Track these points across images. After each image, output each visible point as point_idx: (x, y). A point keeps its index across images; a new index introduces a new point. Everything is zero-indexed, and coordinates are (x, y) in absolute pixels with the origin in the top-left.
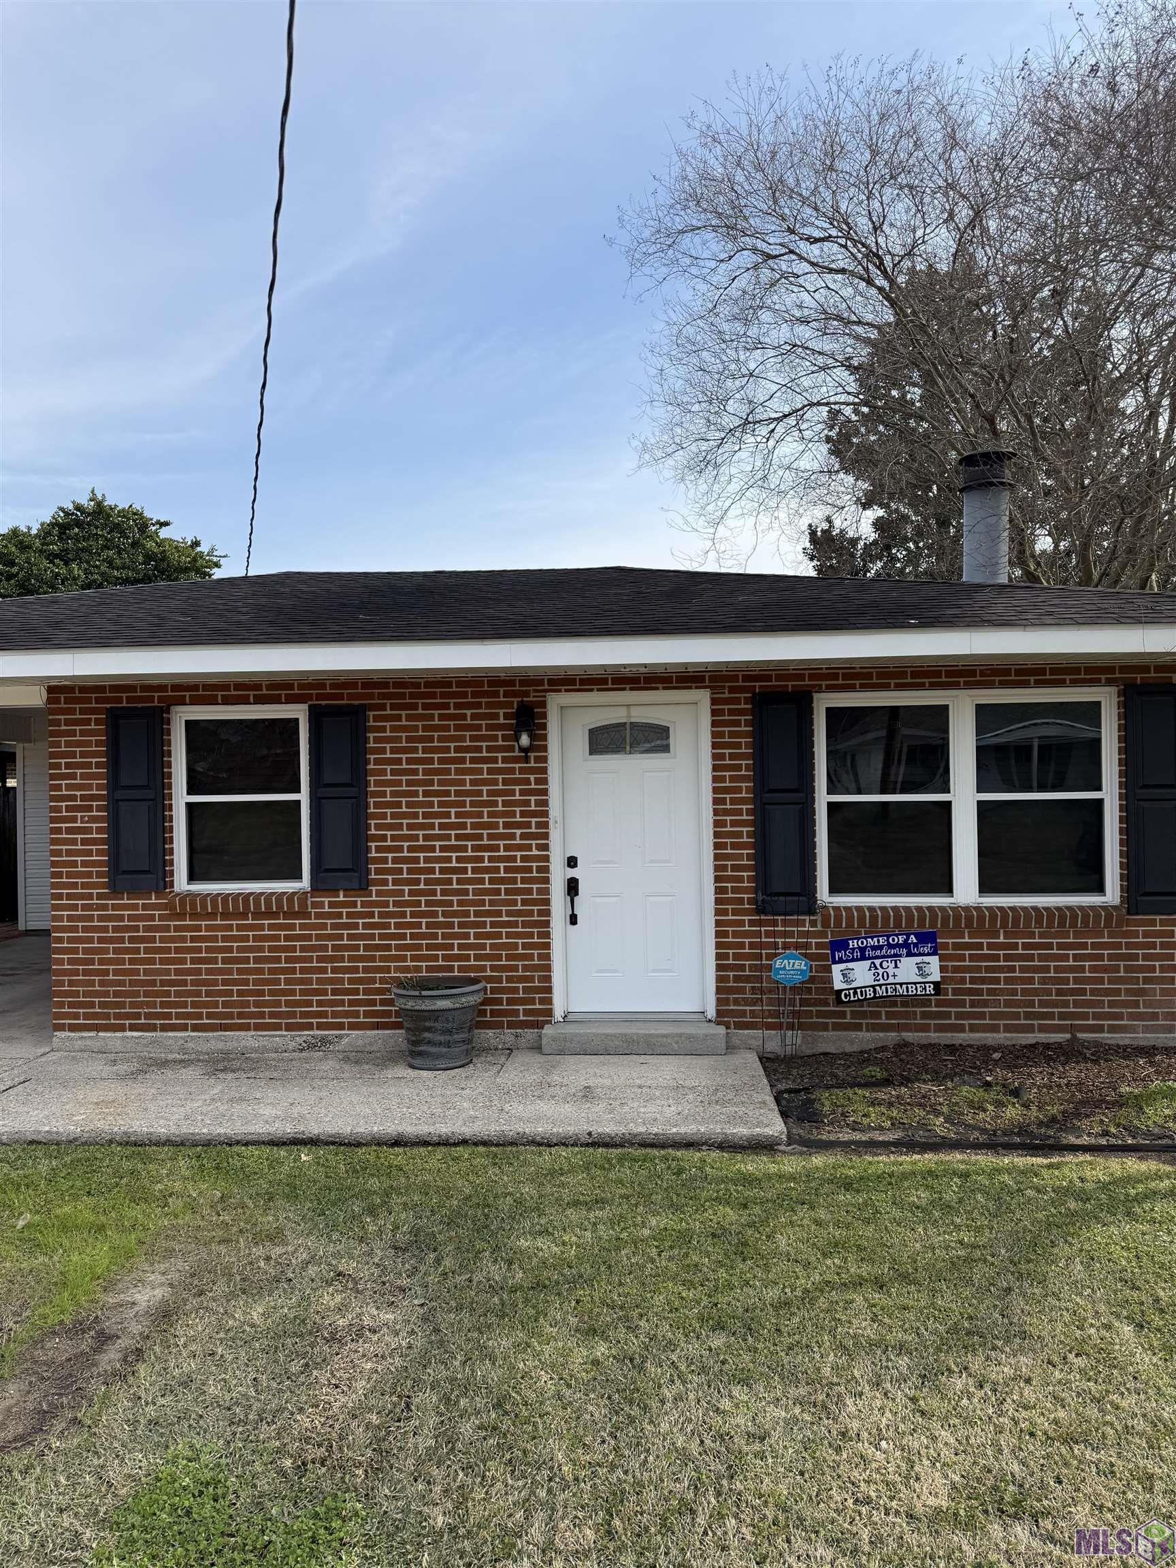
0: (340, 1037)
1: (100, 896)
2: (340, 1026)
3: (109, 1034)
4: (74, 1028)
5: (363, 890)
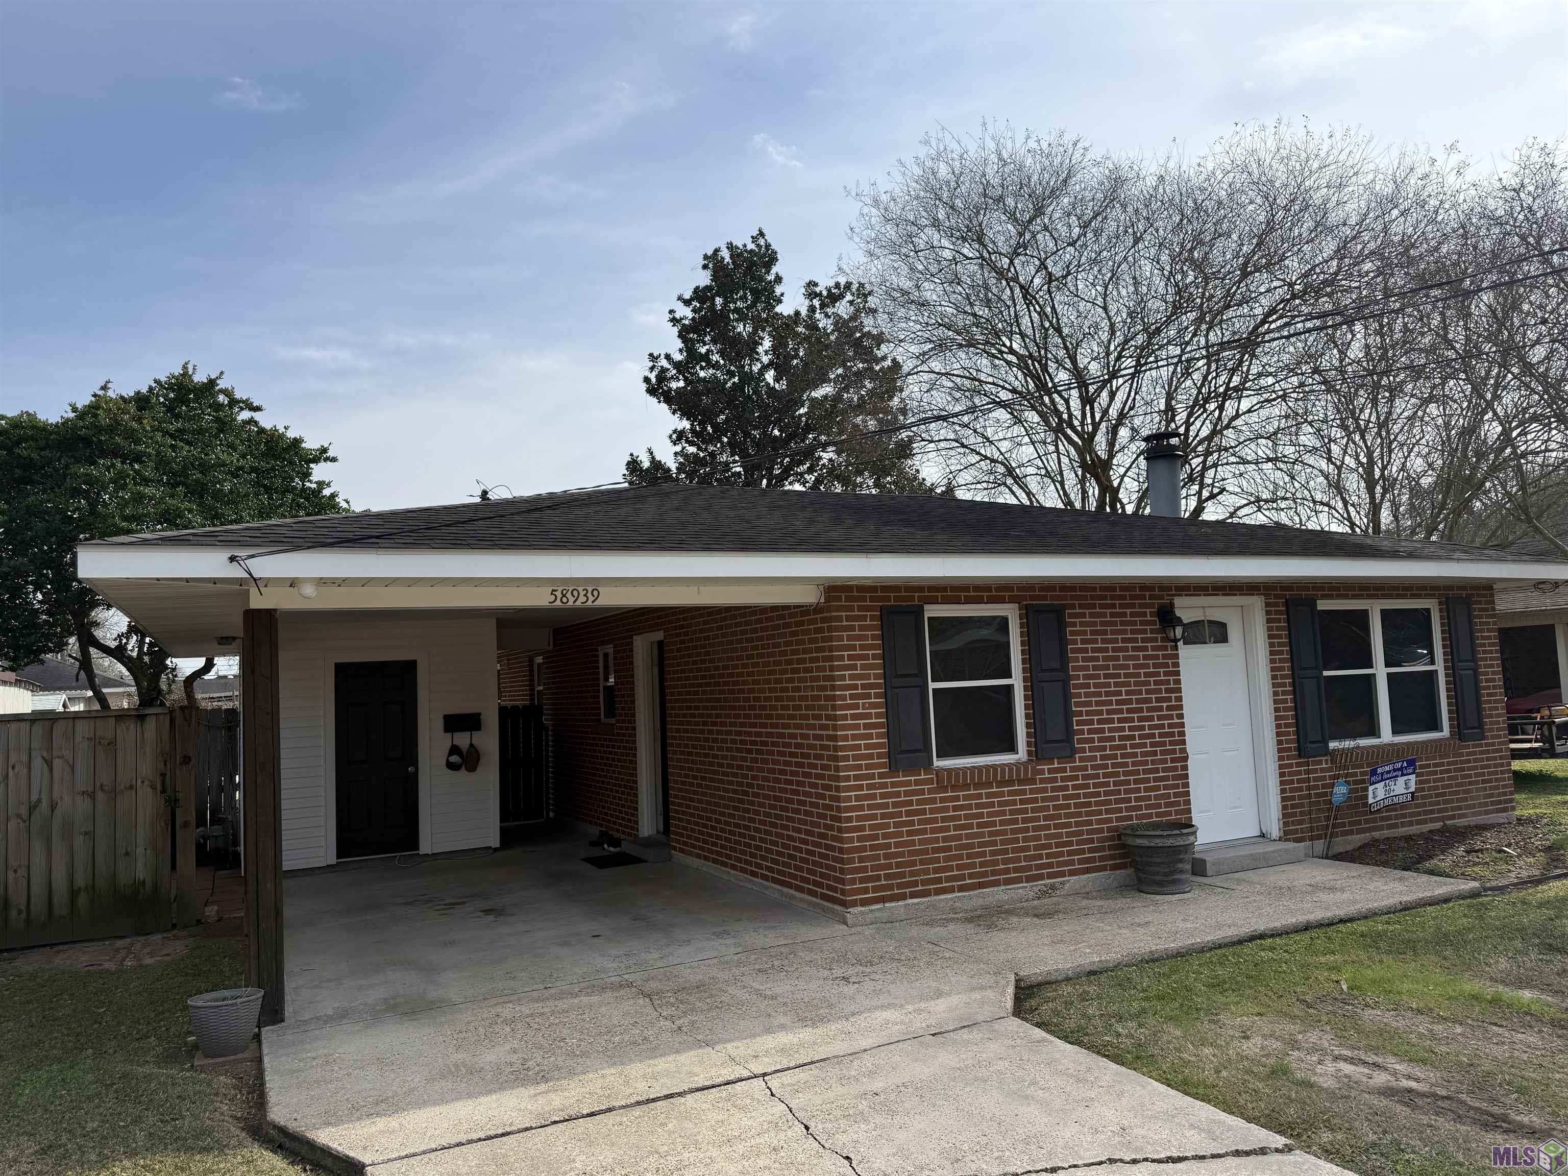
0: (1063, 883)
1: (881, 776)
2: (1062, 874)
3: (893, 904)
4: (864, 903)
5: (1071, 757)
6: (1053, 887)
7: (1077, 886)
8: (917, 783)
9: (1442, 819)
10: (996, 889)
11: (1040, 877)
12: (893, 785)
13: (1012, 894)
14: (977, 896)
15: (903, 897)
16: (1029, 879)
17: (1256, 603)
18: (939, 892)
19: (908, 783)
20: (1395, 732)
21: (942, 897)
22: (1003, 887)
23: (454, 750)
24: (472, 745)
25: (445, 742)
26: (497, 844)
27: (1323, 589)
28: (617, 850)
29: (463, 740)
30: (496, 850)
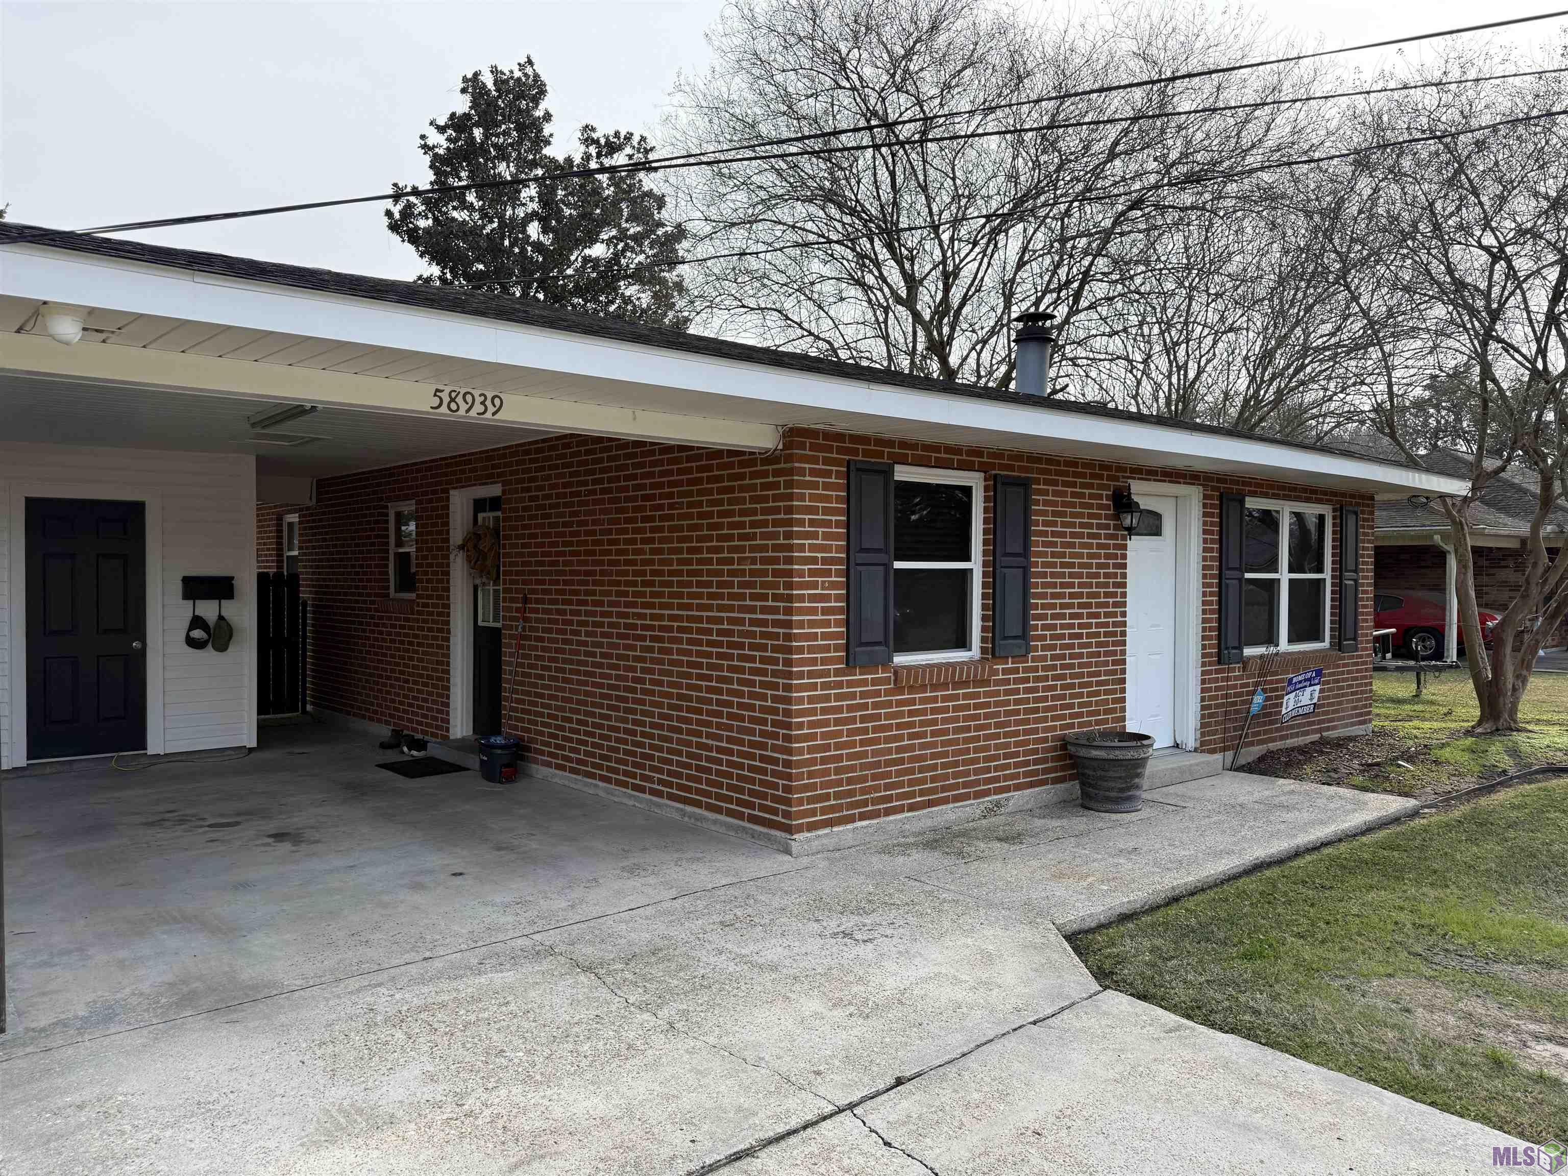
0: (1007, 799)
2: (1007, 789)
3: (841, 828)
4: (812, 827)
5: (1024, 657)
6: (998, 804)
7: (1021, 802)
8: (874, 682)
9: (1320, 731)
10: (944, 807)
11: (986, 793)
12: (850, 684)
13: (960, 813)
14: (927, 816)
15: (851, 819)
16: (978, 795)
17: (1193, 495)
18: (888, 812)
19: (864, 683)
20: (1291, 641)
21: (891, 818)
22: (951, 806)
23: (197, 622)
24: (221, 618)
25: (184, 611)
26: (253, 744)
27: (1250, 484)
28: (421, 754)
29: (208, 610)
30: (251, 750)
